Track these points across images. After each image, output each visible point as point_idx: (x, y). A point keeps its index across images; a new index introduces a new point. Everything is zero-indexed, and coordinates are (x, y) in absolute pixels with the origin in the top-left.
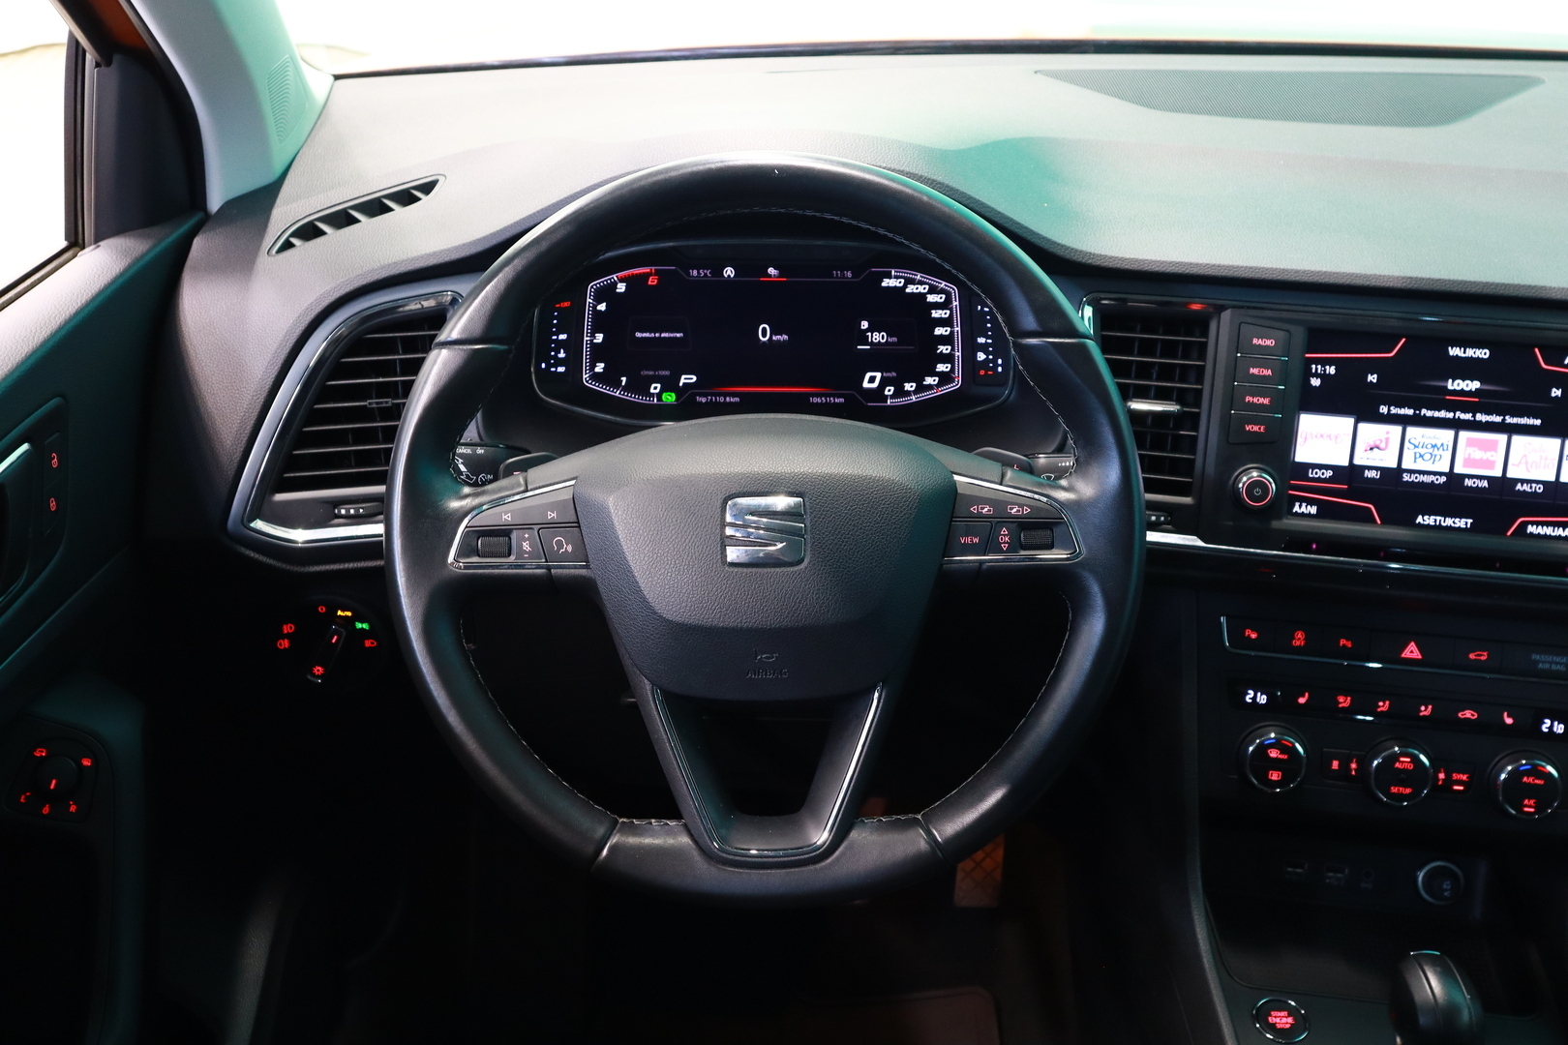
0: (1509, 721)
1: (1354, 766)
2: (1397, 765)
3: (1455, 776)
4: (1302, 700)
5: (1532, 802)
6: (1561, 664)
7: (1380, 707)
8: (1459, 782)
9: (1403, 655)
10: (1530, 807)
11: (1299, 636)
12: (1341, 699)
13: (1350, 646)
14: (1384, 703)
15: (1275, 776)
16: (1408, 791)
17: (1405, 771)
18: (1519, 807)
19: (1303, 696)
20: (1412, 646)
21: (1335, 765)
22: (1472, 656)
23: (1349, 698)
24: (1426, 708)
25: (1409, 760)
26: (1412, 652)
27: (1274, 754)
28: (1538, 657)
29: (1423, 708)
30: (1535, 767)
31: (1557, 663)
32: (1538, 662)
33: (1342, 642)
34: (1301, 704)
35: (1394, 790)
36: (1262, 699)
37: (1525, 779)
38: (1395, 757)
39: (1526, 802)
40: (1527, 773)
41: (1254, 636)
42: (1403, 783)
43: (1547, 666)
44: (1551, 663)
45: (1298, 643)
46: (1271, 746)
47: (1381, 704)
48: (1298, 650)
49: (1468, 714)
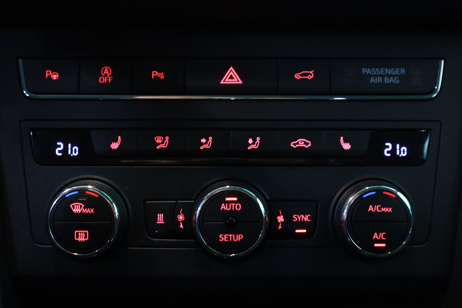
0: (347, 146)
1: (181, 218)
2: (223, 207)
3: (296, 218)
4: (115, 146)
5: (382, 235)
6: (394, 76)
7: (202, 144)
8: (301, 225)
9: (222, 82)
10: (380, 241)
11: (106, 72)
12: (159, 140)
13: (162, 77)
14: (207, 140)
15: (82, 236)
16: (239, 237)
17: (233, 213)
18: (368, 243)
19: (116, 141)
20: (232, 71)
21: (160, 218)
22: (297, 76)
23: (167, 138)
24: (254, 140)
25: (235, 199)
26: (231, 77)
27: (77, 208)
28: (369, 71)
29: (250, 141)
30: (380, 192)
31: (389, 76)
32: (370, 76)
33: (155, 74)
34: (114, 150)
35: (223, 238)
36: (74, 151)
37: (371, 208)
38: (221, 197)
39: (375, 236)
40: (372, 200)
41: (55, 77)
42: (231, 228)
43: (379, 80)
44: (383, 76)
45: (105, 80)
46: (74, 199)
47: (203, 141)
48: (107, 89)
49: (301, 143)
